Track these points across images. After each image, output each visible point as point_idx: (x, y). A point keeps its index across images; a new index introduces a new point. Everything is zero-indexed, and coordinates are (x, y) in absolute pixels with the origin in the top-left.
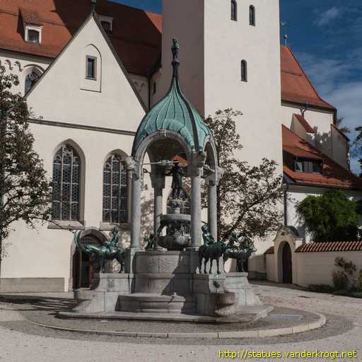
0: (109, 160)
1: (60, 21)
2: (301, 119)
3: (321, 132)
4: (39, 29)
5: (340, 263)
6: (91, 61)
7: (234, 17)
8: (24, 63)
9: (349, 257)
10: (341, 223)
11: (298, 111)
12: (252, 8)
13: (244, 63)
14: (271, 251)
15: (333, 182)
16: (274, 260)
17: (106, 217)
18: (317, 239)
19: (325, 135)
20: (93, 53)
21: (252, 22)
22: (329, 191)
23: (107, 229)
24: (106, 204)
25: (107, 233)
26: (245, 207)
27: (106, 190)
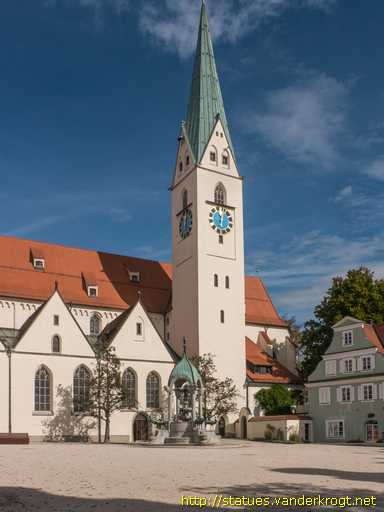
0: (149, 376)
1: (107, 279)
2: (264, 335)
3: (278, 342)
4: (96, 288)
5: (269, 427)
6: (139, 325)
7: (216, 285)
8: (89, 311)
9: (272, 423)
10: (280, 405)
11: (263, 329)
12: (227, 278)
13: (222, 312)
14: (237, 421)
15: (279, 379)
16: (239, 426)
17: (148, 405)
18: (266, 414)
19: (282, 344)
20: (140, 321)
21: (227, 286)
22: (275, 385)
23: (149, 411)
24: (148, 398)
25: (149, 413)
26: (218, 400)
27: (148, 392)
